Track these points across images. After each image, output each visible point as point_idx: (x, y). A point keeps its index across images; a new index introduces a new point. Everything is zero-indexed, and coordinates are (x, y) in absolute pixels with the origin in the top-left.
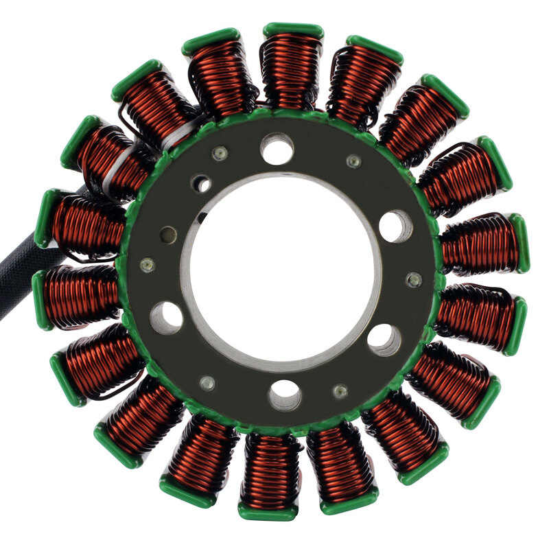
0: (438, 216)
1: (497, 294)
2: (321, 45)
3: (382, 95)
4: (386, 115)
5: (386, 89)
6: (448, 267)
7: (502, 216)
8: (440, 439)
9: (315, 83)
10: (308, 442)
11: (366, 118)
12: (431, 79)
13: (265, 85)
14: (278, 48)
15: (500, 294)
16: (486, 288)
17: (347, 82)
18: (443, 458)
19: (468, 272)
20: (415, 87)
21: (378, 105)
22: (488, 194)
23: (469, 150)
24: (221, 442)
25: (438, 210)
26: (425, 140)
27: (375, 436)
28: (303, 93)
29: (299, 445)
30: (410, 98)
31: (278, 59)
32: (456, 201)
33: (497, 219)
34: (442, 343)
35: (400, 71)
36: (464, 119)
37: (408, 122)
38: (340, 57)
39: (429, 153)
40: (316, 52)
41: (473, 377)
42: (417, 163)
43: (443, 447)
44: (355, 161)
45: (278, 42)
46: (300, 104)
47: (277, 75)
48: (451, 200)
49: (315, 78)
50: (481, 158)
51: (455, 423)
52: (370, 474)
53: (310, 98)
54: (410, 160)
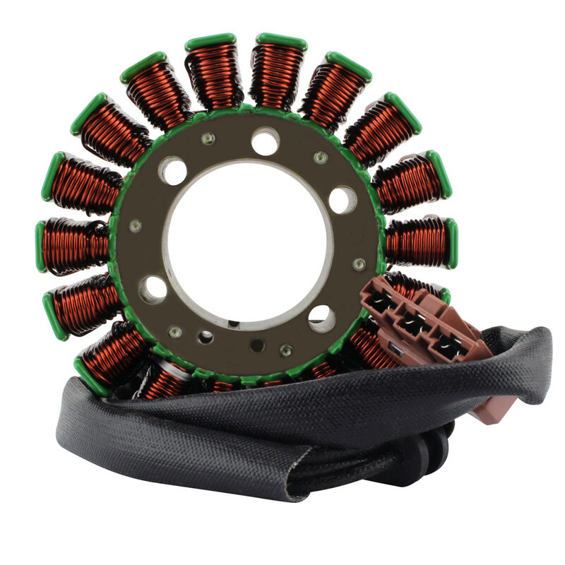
0: (150, 140)
1: (191, 66)
2: (57, 291)
3: (75, 226)
4: (88, 215)
5: (68, 225)
6: (187, 115)
7: (128, 90)
8: (325, 62)
9: (88, 283)
10: (373, 165)
11: (99, 230)
12: (45, 194)
13: (107, 321)
15: (189, 64)
16: (191, 77)
17: (76, 258)
18: (338, 55)
19: (184, 98)
20: (56, 203)
21: (83, 226)
22: (114, 109)
23: (87, 140)
24: (400, 234)
25: (145, 143)
26: (95, 177)
27: (344, 115)
28: (100, 289)
29: (378, 172)
30: (67, 203)
32: (132, 132)
33: (131, 92)
34: (250, 93)
35: (50, 221)
36: (64, 154)
38: (60, 271)
39: (104, 169)
40: (64, 292)
42: (116, 175)
43: (330, 58)
44: (135, 226)
46: (110, 288)
48: (133, 137)
49: (85, 285)
51: (307, 56)
52: (377, 106)
53: (101, 281)
54: (116, 182)
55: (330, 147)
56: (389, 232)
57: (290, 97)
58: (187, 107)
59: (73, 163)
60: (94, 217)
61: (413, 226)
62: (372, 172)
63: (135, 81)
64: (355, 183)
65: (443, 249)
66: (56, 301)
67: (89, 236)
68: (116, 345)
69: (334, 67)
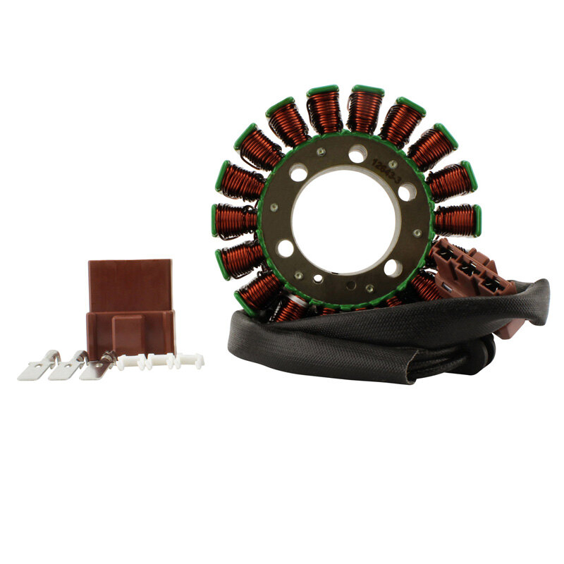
55: (399, 158)
56: (437, 213)
57: (374, 126)
58: (307, 133)
59: (235, 167)
60: (247, 203)
61: (452, 209)
62: (426, 174)
63: (275, 115)
64: (415, 181)
65: (472, 225)
66: (223, 255)
67: (245, 214)
68: (261, 283)
69: (402, 107)
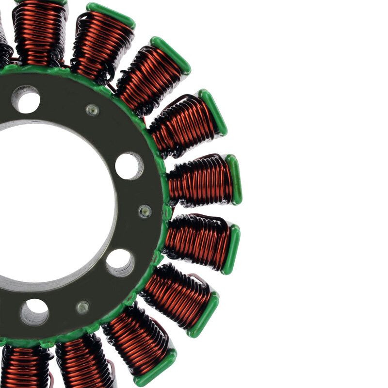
0: (166, 156)
1: (217, 222)
2: (65, 11)
3: (117, 54)
4: (122, 71)
6: (175, 200)
7: (220, 157)
8: (170, 346)
9: (59, 43)
10: (57, 352)
11: (104, 75)
12: (158, 41)
13: (17, 44)
14: (26, 13)
15: (219, 222)
16: (207, 217)
17: (86, 42)
18: (170, 363)
19: (191, 204)
20: (146, 47)
21: (114, 62)
22: (208, 138)
23: (191, 101)
25: (165, 152)
26: (153, 93)
27: (113, 345)
28: (48, 51)
29: (49, 355)
30: (142, 57)
31: (26, 22)
32: (180, 144)
33: (216, 159)
34: (171, 264)
35: (132, 34)
36: (187, 75)
37: (138, 77)
38: (81, 21)
39: (158, 104)
40: (60, 17)
41: (196, 293)
42: (149, 111)
43: (171, 353)
44: (92, 110)
45: (26, 8)
46: (46, 61)
47: (25, 36)
48: (176, 144)
49: (59, 39)
50: (201, 109)
51: (183, 332)
52: (110, 378)
53: (57, 55)
54: (142, 110)
